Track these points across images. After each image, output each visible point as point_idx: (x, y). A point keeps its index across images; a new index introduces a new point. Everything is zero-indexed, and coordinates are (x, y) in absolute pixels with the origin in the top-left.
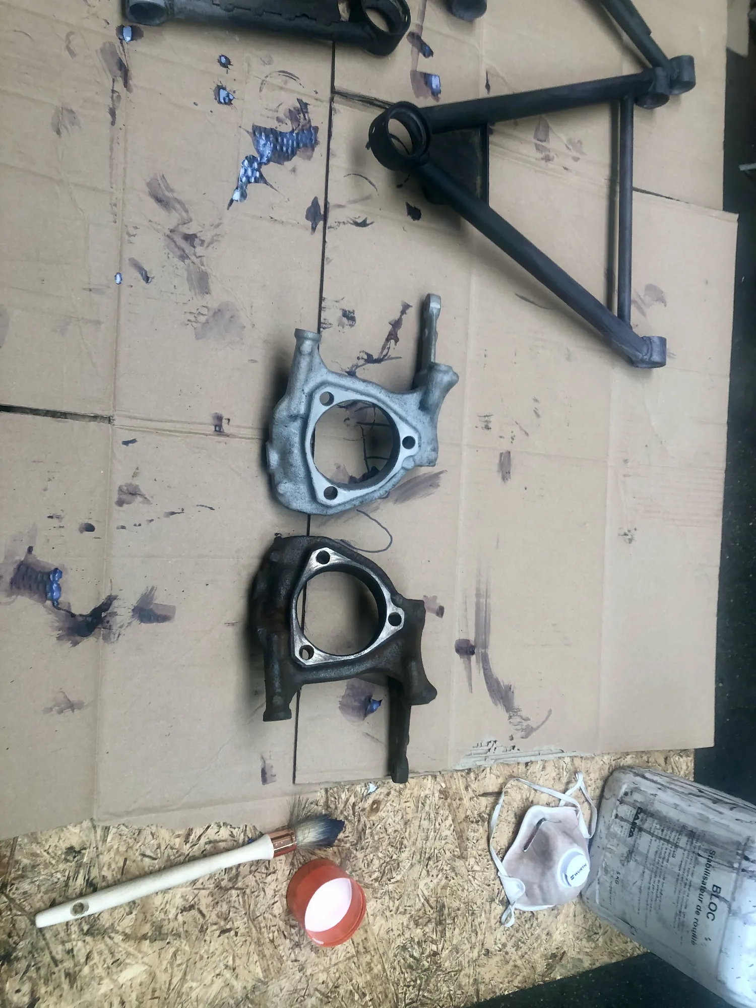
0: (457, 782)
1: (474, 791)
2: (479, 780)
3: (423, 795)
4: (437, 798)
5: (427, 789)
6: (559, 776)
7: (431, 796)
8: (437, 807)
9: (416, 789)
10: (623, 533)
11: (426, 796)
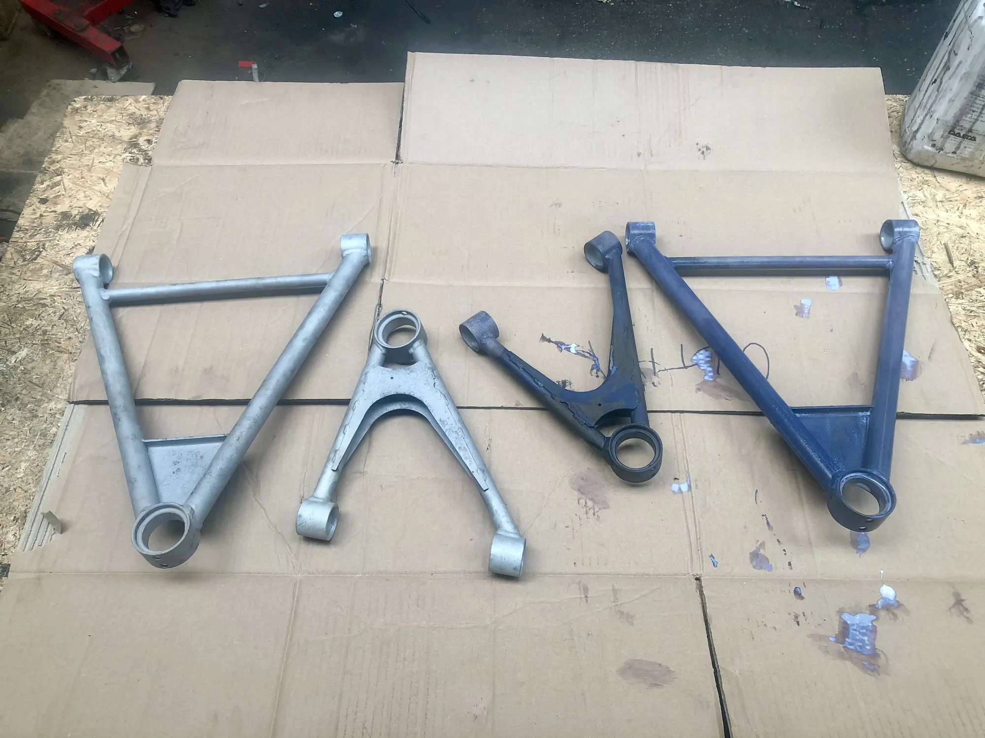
0: (944, 285)
1: (950, 271)
2: (940, 267)
3: (963, 312)
4: (963, 301)
5: (958, 309)
6: (921, 203)
7: (962, 305)
8: (971, 301)
9: (961, 318)
10: (702, 155)
11: (964, 310)
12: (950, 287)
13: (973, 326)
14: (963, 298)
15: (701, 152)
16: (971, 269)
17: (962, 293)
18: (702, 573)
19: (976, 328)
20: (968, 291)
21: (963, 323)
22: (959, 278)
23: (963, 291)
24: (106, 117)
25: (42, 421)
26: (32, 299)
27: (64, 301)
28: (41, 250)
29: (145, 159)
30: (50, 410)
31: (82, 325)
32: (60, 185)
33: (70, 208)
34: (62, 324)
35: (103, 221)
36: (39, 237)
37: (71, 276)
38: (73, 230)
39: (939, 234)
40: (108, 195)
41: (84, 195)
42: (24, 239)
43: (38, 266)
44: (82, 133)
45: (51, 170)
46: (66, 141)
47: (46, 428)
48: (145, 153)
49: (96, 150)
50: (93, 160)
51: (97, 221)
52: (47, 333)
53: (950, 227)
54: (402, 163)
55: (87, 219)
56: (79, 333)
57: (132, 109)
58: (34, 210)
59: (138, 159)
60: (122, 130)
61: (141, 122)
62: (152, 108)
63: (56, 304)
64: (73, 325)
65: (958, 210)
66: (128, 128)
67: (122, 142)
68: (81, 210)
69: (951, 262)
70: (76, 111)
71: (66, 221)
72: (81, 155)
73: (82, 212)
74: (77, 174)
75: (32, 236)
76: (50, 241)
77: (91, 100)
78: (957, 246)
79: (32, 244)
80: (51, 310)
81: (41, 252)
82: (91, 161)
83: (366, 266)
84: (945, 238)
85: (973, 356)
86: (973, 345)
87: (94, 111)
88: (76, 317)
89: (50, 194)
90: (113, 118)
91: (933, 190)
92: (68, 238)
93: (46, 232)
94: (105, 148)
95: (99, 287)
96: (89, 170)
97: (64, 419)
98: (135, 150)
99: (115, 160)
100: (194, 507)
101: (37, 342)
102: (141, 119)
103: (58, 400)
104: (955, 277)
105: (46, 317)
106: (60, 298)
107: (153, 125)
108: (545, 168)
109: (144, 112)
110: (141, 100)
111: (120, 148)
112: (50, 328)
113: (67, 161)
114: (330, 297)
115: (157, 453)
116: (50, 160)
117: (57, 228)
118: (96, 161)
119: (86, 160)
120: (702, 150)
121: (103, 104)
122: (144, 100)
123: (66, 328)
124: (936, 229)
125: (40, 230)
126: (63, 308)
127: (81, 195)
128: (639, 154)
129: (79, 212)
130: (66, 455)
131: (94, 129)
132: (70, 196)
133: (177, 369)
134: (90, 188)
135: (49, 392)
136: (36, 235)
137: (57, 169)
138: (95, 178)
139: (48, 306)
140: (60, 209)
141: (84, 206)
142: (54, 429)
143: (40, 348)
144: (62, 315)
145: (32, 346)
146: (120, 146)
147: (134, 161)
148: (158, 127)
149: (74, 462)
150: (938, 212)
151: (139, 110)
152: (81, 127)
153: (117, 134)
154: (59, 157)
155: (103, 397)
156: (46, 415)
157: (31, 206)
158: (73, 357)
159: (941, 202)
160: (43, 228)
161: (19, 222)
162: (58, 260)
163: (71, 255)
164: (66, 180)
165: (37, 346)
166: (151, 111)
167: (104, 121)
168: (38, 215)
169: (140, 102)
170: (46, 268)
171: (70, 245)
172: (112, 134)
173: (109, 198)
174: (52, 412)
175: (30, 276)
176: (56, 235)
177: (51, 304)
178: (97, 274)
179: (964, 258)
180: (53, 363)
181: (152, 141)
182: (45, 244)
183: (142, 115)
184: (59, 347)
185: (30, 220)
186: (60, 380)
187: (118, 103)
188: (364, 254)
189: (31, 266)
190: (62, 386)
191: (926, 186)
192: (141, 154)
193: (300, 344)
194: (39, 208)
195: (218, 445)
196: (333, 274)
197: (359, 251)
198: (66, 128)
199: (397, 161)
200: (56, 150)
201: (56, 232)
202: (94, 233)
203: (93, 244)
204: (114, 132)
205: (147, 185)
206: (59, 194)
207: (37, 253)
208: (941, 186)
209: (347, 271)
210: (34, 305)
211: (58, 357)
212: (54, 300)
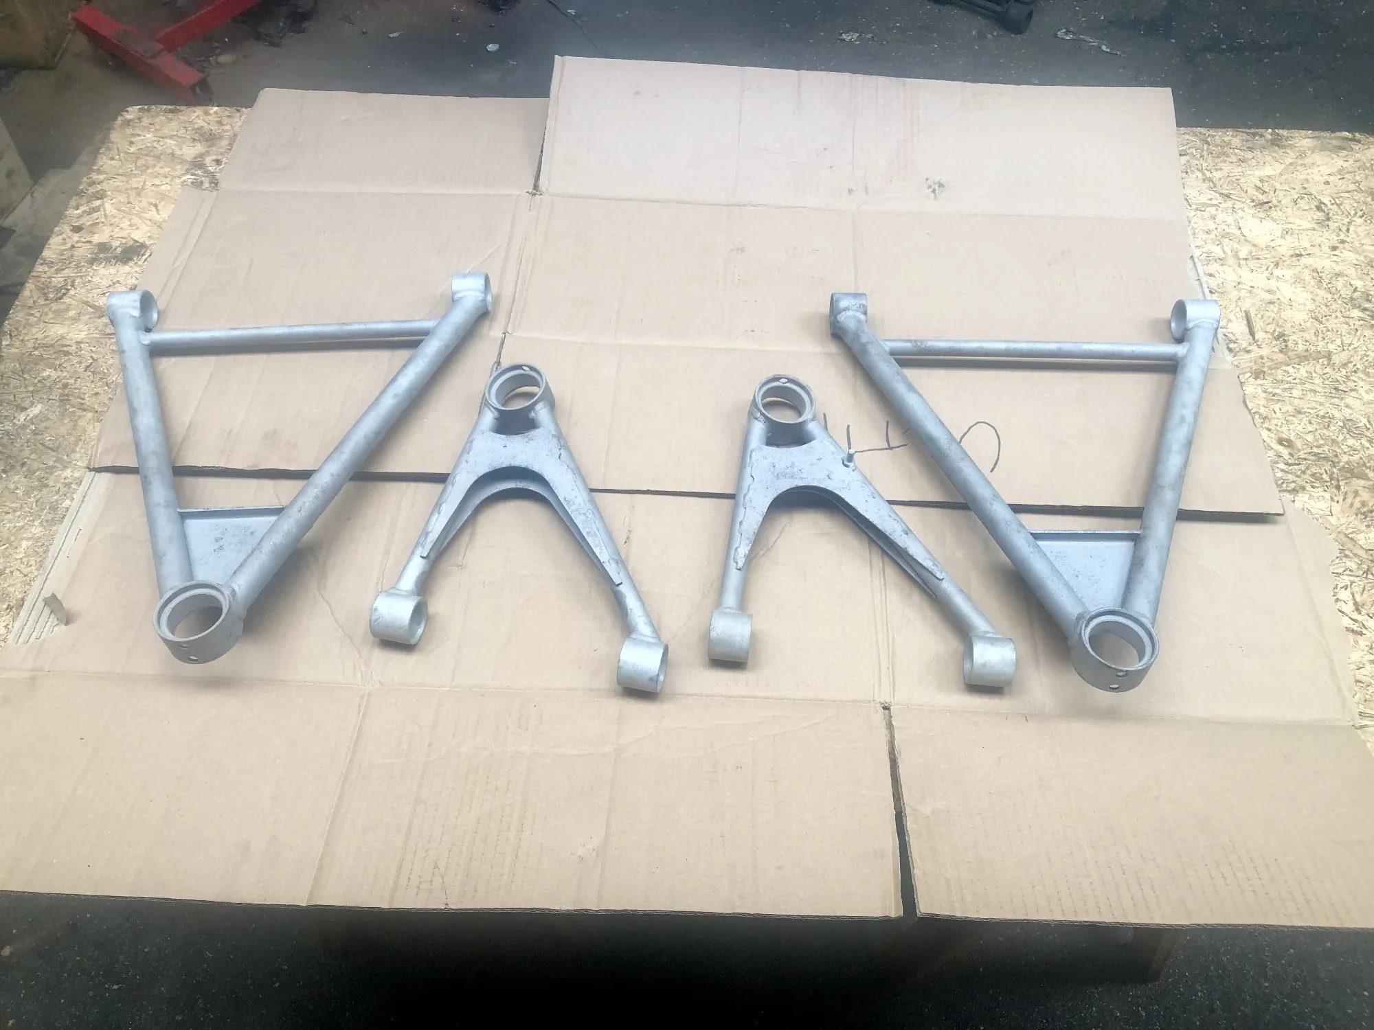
0: (1241, 361)
2: (1237, 340)
3: (1264, 395)
5: (1256, 391)
6: (1218, 261)
7: (1263, 387)
10: (933, 194)
11: (1265, 392)
12: (1250, 364)
13: (1275, 412)
14: (1264, 379)
15: (931, 190)
16: (1278, 342)
17: (1264, 372)
18: (892, 702)
19: (1279, 415)
20: (1272, 369)
21: (1262, 408)
22: (1262, 354)
23: (1265, 369)
24: (166, 131)
25: (53, 491)
26: (52, 345)
27: (93, 349)
28: (69, 288)
29: (210, 183)
30: (65, 479)
31: (114, 379)
32: (99, 210)
33: (111, 238)
34: (89, 377)
35: (150, 255)
36: (66, 272)
37: (105, 320)
38: (112, 265)
39: (1239, 299)
40: (160, 224)
41: (129, 223)
42: (49, 274)
43: (63, 307)
44: (132, 150)
45: (89, 192)
46: (112, 159)
47: (57, 501)
48: (212, 175)
49: (150, 171)
50: (144, 183)
51: (143, 255)
52: (69, 387)
53: (1255, 291)
54: (541, 194)
55: (131, 252)
56: (109, 388)
57: (200, 123)
58: (64, 239)
59: (202, 183)
60: (184, 147)
61: (210, 138)
62: (225, 122)
63: (83, 352)
64: (102, 379)
65: (1267, 269)
66: (192, 144)
67: (182, 161)
68: (124, 241)
69: (1252, 333)
70: (128, 123)
71: (103, 253)
72: (129, 175)
73: (126, 244)
74: (122, 198)
75: (58, 271)
76: (81, 277)
77: (148, 110)
78: (1262, 313)
79: (58, 280)
80: (76, 360)
81: (68, 290)
82: (142, 184)
83: (483, 315)
84: (1246, 305)
85: (1272, 448)
86: (1273, 436)
87: (150, 124)
88: (108, 370)
89: (87, 221)
90: (175, 133)
91: (1235, 245)
92: (104, 274)
93: (78, 266)
94: (161, 168)
95: (138, 329)
96: (139, 194)
97: (82, 489)
98: (199, 172)
99: (173, 183)
100: (236, 589)
101: (53, 398)
102: (210, 134)
103: (75, 468)
104: (1256, 352)
105: (68, 368)
106: (87, 345)
107: (224, 142)
108: (727, 206)
109: (214, 127)
110: (212, 112)
111: (179, 169)
112: (72, 381)
113: (111, 182)
114: (431, 349)
115: (194, 526)
116: (88, 181)
117: (92, 262)
118: (149, 184)
119: (134, 182)
120: (933, 187)
121: (163, 116)
122: (216, 113)
123: (93, 381)
124: (1235, 293)
125: (69, 263)
126: (92, 357)
127: (126, 224)
128: (850, 191)
129: (122, 244)
130: (81, 531)
131: (149, 145)
132: (111, 224)
133: (230, 431)
134: (137, 215)
135: (65, 457)
136: (64, 269)
137: (97, 192)
138: (144, 204)
139: (71, 354)
140: (96, 239)
141: (129, 236)
142: (67, 502)
143: (57, 404)
144: (88, 367)
145: (48, 402)
146: (179, 167)
147: (197, 184)
148: (231, 144)
149: (90, 540)
150: (1239, 271)
151: (209, 124)
152: (132, 143)
153: (178, 152)
154: (101, 177)
155: (132, 463)
156: (59, 485)
157: (60, 235)
158: (98, 416)
159: (1246, 259)
160: (73, 261)
161: (43, 254)
162: (89, 299)
163: (107, 295)
164: (108, 206)
165: (54, 401)
166: (223, 125)
167: (163, 136)
168: (69, 245)
169: (210, 114)
170: (74, 310)
171: (106, 283)
172: (171, 151)
173: (162, 229)
174: (67, 481)
175: (52, 318)
176: (89, 270)
177: (76, 353)
178: (136, 313)
179: (1270, 328)
180: (72, 423)
181: (222, 162)
182: (75, 280)
183: (212, 130)
184: (82, 404)
185: (57, 251)
186: (80, 443)
187: (183, 115)
188: (481, 298)
189: (54, 306)
190: (83, 451)
191: (1227, 240)
192: (207, 176)
193: (388, 403)
194: (70, 238)
195: (273, 518)
196: (438, 321)
197: (473, 293)
198: (112, 143)
199: (534, 192)
200: (98, 169)
201: (89, 266)
202: (138, 269)
203: (136, 282)
204: (173, 150)
205: (210, 214)
206: (97, 221)
207: (62, 292)
208: (1246, 241)
209: (458, 316)
210: (55, 353)
211: (80, 417)
212: (81, 347)
